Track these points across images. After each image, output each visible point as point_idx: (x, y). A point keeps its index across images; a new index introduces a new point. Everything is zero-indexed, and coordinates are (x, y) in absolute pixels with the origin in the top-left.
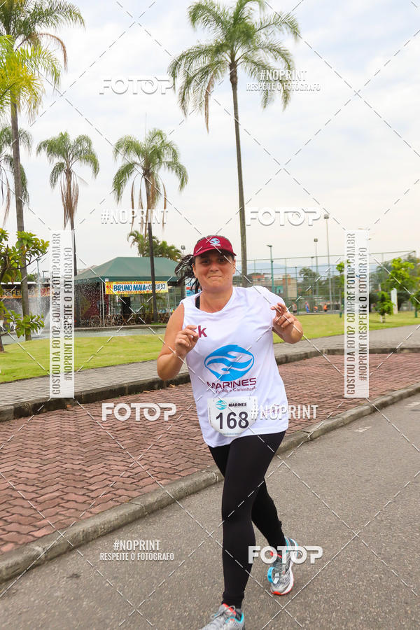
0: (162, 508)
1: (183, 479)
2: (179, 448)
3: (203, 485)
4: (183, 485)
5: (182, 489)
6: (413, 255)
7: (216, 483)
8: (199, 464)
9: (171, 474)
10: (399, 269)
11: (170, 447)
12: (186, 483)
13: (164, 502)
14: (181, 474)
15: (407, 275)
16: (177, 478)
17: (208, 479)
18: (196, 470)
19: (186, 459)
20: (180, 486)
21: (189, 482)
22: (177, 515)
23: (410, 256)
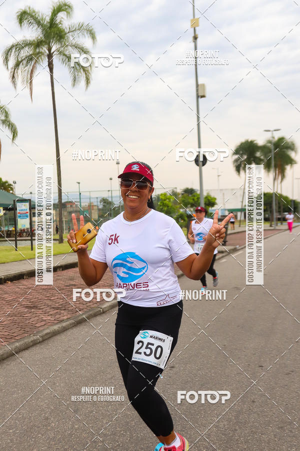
0: (3, 360)
1: (17, 341)
2: (14, 322)
3: (31, 344)
4: (17, 344)
5: (16, 347)
6: (175, 190)
7: (40, 342)
8: (28, 331)
9: (9, 339)
10: (165, 200)
11: (9, 322)
12: (20, 343)
13: (5, 356)
14: (16, 338)
15: (170, 204)
16: (13, 340)
17: (34, 340)
18: (27, 335)
19: (19, 329)
20: (16, 345)
21: (22, 343)
22: (13, 363)
23: (173, 191)
